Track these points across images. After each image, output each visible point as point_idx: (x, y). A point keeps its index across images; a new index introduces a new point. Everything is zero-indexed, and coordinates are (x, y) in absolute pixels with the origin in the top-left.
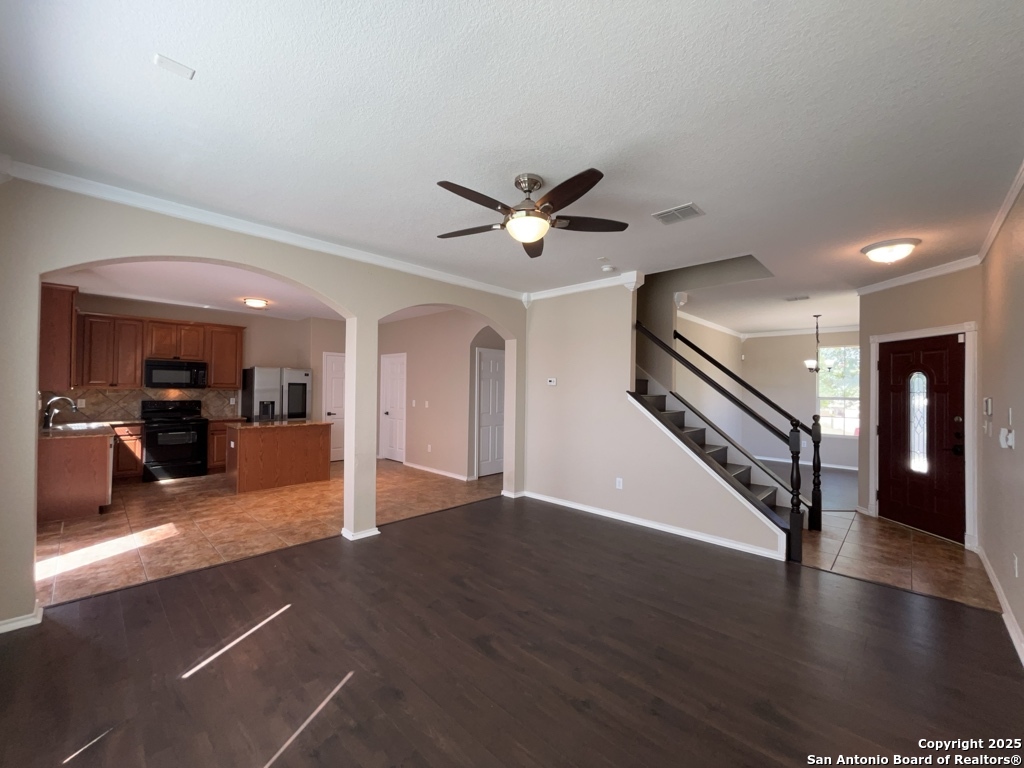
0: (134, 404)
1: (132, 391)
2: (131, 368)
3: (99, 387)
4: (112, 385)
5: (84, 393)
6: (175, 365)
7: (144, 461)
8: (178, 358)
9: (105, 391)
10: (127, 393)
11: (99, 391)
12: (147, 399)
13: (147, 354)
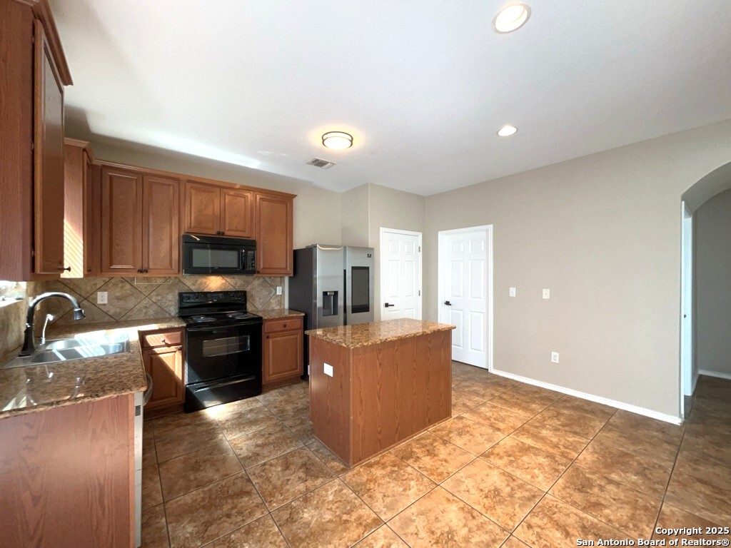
0: (170, 297)
1: (166, 279)
2: (165, 246)
3: (124, 274)
4: (141, 271)
5: (106, 283)
6: (218, 242)
7: (186, 382)
8: (223, 234)
9: (133, 279)
10: (159, 281)
11: (124, 280)
12: (185, 289)
13: (186, 226)
